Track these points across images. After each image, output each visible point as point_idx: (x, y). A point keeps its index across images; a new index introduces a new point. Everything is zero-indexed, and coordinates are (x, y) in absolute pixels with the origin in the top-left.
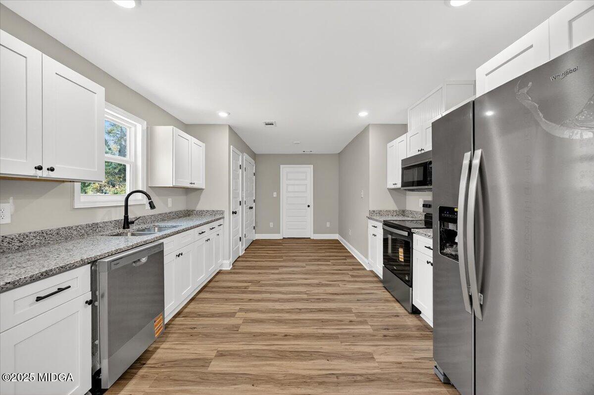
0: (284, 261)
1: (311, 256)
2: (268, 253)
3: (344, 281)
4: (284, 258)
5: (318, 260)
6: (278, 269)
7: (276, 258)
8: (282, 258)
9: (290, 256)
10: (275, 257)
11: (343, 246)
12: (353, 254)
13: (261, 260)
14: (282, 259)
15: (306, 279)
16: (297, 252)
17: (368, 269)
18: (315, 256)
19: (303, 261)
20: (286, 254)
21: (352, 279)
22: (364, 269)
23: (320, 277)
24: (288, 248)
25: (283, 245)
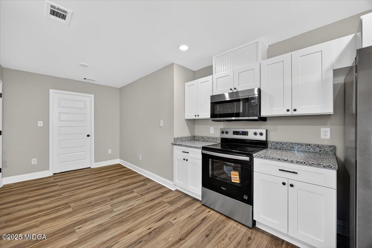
0: (75, 212)
1: (109, 191)
2: (39, 206)
3: (170, 213)
4: (72, 205)
5: (120, 194)
6: (74, 232)
7: (58, 210)
8: (69, 207)
9: (81, 199)
10: (56, 209)
11: (130, 170)
12: (148, 177)
13: (33, 223)
14: (70, 210)
15: (129, 232)
16: (85, 189)
17: (173, 190)
18: (113, 189)
19: (104, 202)
20: (73, 198)
21: (173, 208)
22: (170, 191)
23: (144, 218)
24: (70, 188)
25: (59, 184)
